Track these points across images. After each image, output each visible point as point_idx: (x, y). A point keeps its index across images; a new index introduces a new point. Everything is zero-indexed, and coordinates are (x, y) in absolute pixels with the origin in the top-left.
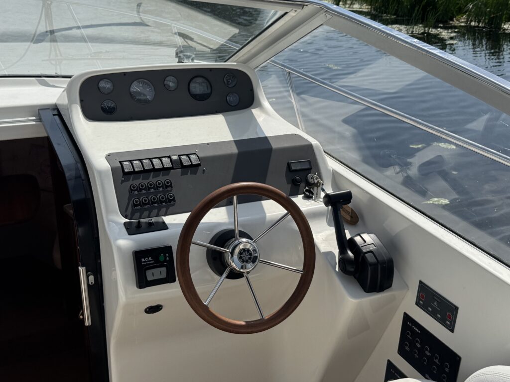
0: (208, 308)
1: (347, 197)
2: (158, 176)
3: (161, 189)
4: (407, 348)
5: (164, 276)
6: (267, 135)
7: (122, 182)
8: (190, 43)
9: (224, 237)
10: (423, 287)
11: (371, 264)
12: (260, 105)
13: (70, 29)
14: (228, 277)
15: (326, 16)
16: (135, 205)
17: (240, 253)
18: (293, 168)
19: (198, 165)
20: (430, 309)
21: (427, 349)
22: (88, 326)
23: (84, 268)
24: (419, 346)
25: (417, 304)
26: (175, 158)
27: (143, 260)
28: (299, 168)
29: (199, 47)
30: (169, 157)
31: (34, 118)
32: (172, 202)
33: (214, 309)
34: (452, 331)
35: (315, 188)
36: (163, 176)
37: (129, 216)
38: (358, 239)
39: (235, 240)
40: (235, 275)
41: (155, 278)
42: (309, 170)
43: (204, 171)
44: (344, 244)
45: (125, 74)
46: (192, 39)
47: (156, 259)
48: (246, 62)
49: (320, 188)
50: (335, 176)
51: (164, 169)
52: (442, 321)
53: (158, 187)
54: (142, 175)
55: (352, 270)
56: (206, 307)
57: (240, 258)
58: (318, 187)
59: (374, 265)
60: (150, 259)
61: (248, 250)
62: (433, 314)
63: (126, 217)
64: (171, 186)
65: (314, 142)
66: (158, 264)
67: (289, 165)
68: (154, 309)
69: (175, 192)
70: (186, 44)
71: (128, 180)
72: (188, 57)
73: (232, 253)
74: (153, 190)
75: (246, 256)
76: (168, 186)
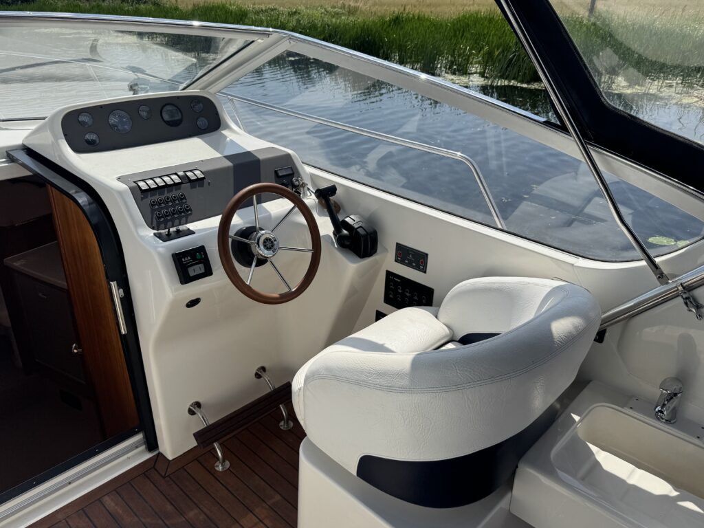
0: (250, 288)
1: (332, 190)
2: (172, 191)
3: (177, 202)
4: (391, 296)
5: (203, 271)
6: (249, 150)
7: (142, 199)
8: (140, 75)
9: (248, 232)
10: (400, 247)
11: (363, 236)
12: (227, 127)
13: (14, 69)
14: (257, 266)
15: (290, 42)
16: (159, 218)
17: (264, 242)
18: (280, 174)
19: (203, 178)
20: (407, 261)
21: (407, 292)
22: (124, 335)
23: (115, 282)
24: (400, 291)
25: (396, 261)
26: (181, 173)
27: (183, 260)
28: (285, 173)
29: (152, 79)
30: (176, 174)
31: (4, 160)
32: (190, 212)
33: (255, 287)
34: (425, 272)
35: (302, 189)
36: (176, 190)
37: (156, 228)
38: (348, 220)
39: (257, 234)
40: (262, 262)
41: (196, 273)
42: (292, 175)
43: (209, 183)
44: (338, 225)
45: (101, 107)
46: (143, 72)
47: (194, 258)
48: (204, 88)
49: (306, 188)
50: (313, 177)
51: (175, 184)
52: (417, 268)
53: (174, 200)
54: (157, 192)
55: (348, 243)
56: (249, 287)
57: (265, 246)
58: (304, 187)
59: (365, 236)
60: (189, 258)
61: (270, 239)
62: (409, 265)
63: (153, 228)
64: (185, 198)
65: (290, 152)
66: (196, 261)
67: (276, 172)
68: (193, 303)
69: (190, 202)
70: (136, 77)
71: (147, 197)
72: (143, 89)
73: (258, 243)
74: (170, 204)
75: (268, 244)
76: (182, 198)
